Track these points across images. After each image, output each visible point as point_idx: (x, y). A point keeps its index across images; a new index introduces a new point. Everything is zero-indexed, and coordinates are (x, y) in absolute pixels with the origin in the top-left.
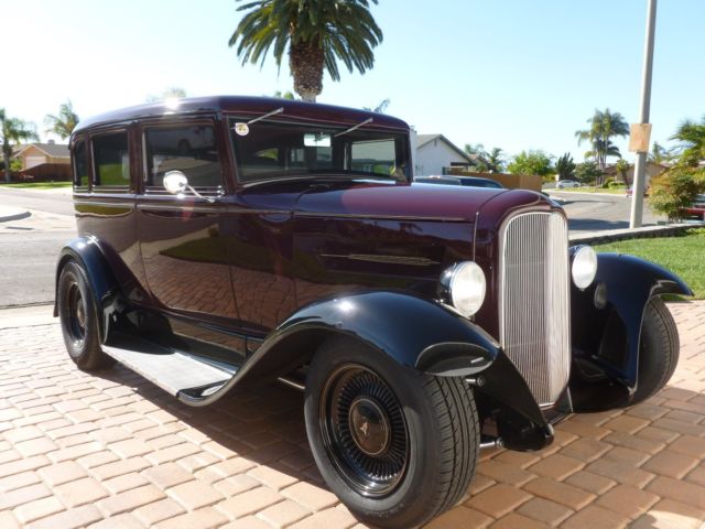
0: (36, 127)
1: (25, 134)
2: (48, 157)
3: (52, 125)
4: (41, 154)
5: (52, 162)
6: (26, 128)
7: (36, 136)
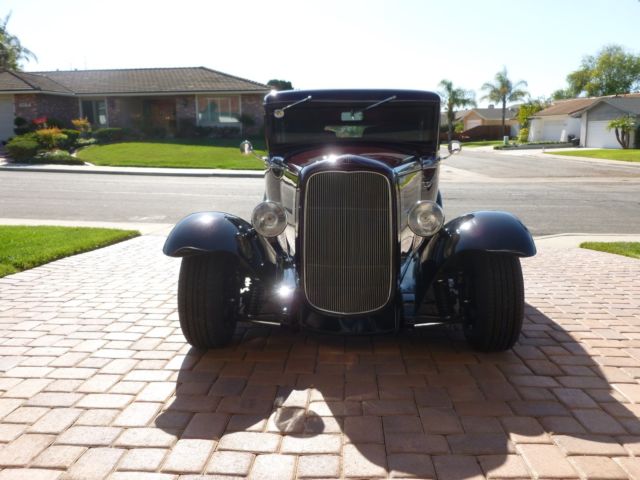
0: (475, 95)
1: (465, 102)
2: (483, 120)
3: (487, 92)
4: (478, 118)
5: (486, 124)
6: (466, 97)
7: (474, 103)
